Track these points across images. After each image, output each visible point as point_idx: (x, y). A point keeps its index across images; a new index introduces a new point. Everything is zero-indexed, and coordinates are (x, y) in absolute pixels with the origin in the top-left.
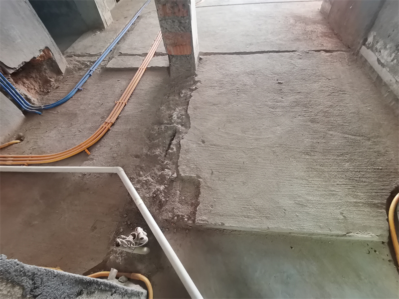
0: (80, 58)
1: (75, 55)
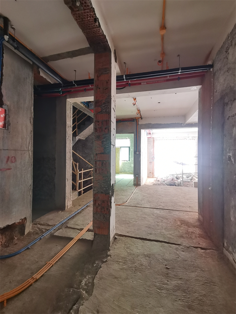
0: (41, 226)
1: (39, 224)
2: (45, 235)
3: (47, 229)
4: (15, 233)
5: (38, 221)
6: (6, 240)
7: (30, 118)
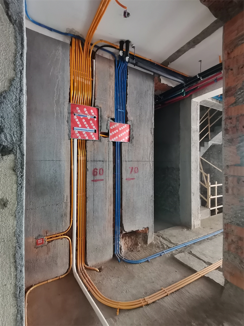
0: (163, 240)
1: (161, 237)
2: (166, 253)
3: (169, 246)
4: (139, 239)
5: (161, 234)
6: (131, 244)
7: (151, 128)
